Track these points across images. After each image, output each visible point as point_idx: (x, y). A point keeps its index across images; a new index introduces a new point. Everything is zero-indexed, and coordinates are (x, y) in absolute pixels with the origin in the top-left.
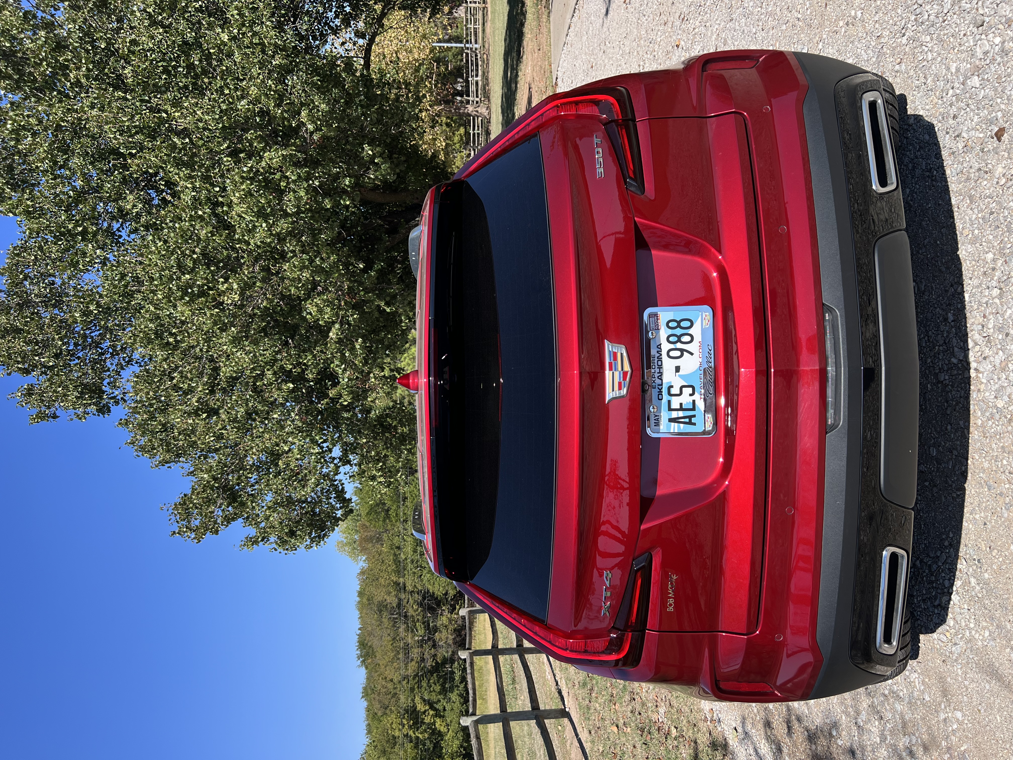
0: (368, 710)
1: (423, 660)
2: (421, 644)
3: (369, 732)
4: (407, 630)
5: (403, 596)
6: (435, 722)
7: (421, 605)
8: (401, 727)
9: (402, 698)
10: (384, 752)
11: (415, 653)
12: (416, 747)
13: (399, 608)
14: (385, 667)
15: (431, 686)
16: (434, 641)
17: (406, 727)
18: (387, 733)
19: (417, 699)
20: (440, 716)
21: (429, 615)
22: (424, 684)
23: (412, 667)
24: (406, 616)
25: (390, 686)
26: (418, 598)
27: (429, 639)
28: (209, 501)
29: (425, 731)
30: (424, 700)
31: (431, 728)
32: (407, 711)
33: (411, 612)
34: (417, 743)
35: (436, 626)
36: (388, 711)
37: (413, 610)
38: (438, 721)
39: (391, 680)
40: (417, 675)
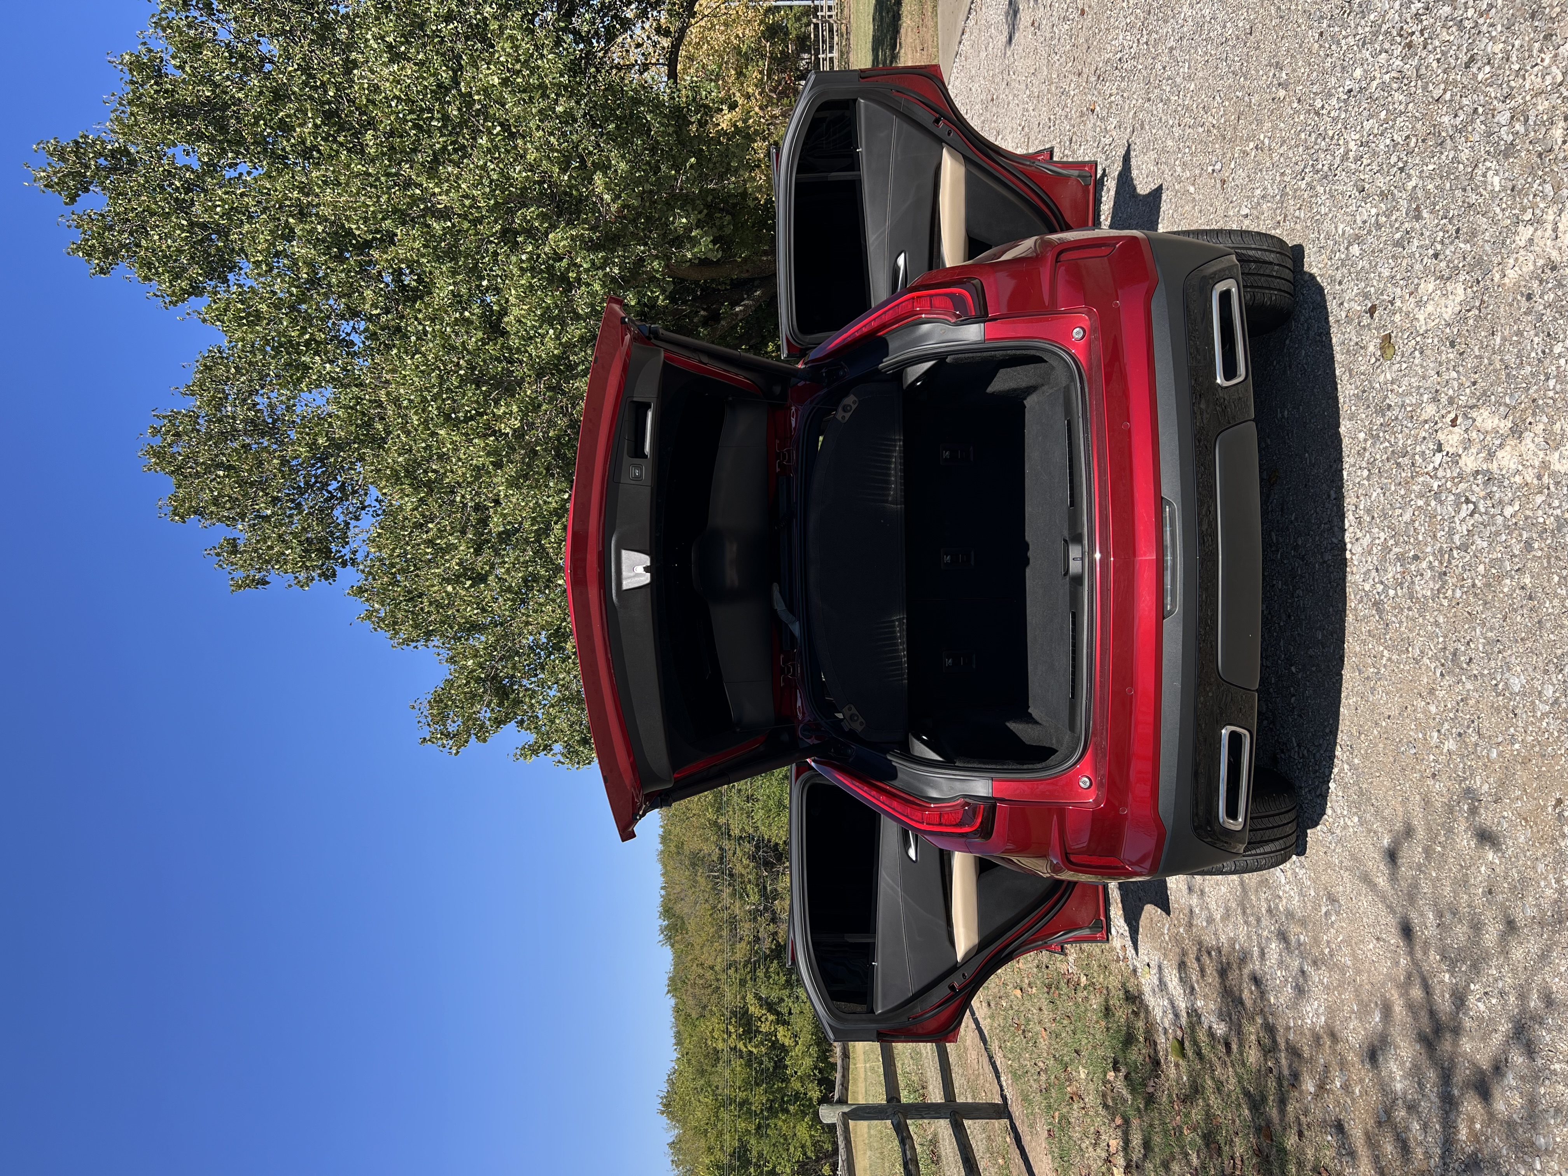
0: (677, 1010)
1: (757, 939)
2: (754, 915)
3: (679, 1042)
4: (733, 895)
5: (726, 844)
6: (776, 1030)
7: (753, 858)
8: (725, 1036)
9: (729, 996)
10: (702, 1072)
11: (746, 929)
12: (749, 1064)
13: (721, 863)
14: (702, 948)
15: (770, 977)
16: (774, 913)
17: (734, 1036)
18: (706, 1044)
19: (750, 998)
20: (785, 1023)
21: (766, 874)
22: (760, 974)
23: (741, 951)
24: (731, 875)
25: (709, 975)
26: (749, 847)
27: (766, 909)
28: (473, 697)
29: (762, 1043)
30: (760, 999)
31: (770, 1040)
32: (734, 1013)
33: (739, 869)
34: (750, 1060)
35: (776, 890)
36: (707, 1013)
37: (742, 865)
38: (781, 1031)
39: (712, 968)
40: (748, 962)
